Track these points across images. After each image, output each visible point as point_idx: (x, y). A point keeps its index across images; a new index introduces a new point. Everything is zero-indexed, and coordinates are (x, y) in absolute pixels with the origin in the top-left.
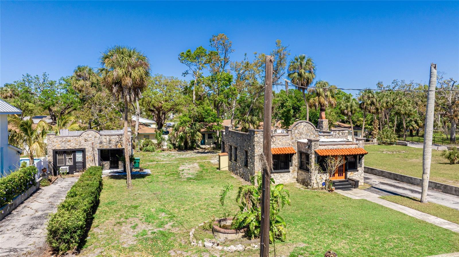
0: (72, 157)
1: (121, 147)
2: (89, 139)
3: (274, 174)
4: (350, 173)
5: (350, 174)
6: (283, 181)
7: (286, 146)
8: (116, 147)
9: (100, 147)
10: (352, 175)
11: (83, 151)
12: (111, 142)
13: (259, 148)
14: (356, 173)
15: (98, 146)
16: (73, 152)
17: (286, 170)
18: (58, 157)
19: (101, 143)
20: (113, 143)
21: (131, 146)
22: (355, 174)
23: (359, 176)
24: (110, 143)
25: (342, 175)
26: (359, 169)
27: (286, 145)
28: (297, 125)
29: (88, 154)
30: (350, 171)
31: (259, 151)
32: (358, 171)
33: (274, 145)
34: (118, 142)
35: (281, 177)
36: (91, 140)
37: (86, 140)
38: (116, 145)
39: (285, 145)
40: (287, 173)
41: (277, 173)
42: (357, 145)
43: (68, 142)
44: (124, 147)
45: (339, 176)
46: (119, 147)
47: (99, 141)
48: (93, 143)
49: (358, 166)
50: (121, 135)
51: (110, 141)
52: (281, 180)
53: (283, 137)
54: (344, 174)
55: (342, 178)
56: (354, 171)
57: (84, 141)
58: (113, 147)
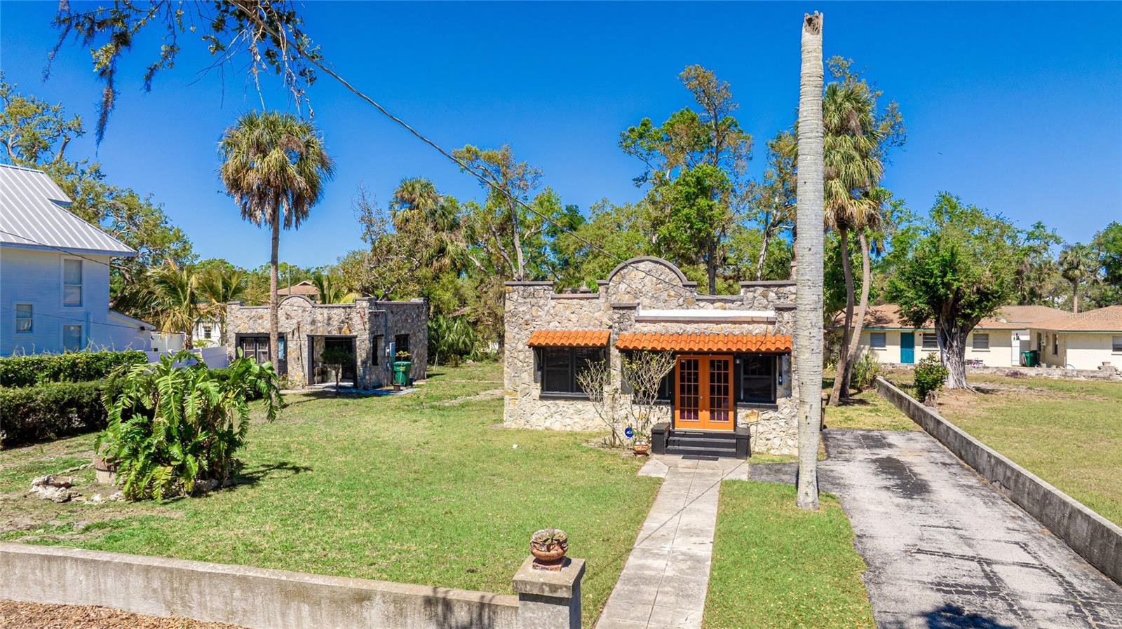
0: (266, 350)
1: (348, 333)
2: (293, 314)
3: (557, 402)
4: (749, 412)
5: (747, 416)
6: (582, 423)
7: (590, 328)
8: (340, 333)
9: (312, 330)
10: (753, 419)
11: (283, 338)
12: (331, 322)
13: (516, 330)
14: (771, 413)
15: (307, 329)
16: (267, 339)
18: (245, 350)
19: (313, 322)
20: (335, 323)
21: (367, 331)
22: (766, 416)
23: (783, 424)
24: (329, 324)
25: (726, 419)
26: (780, 401)
27: (592, 323)
28: (625, 270)
29: (292, 345)
30: (744, 406)
31: (514, 337)
32: (776, 408)
33: (558, 325)
34: (343, 322)
35: (578, 412)
36: (297, 315)
37: (288, 317)
38: (340, 329)
39: (589, 325)
41: (566, 399)
42: (770, 327)
43: (259, 319)
44: (354, 334)
45: (712, 418)
46: (346, 332)
47: (309, 320)
48: (299, 323)
49: (778, 393)
50: (350, 307)
51: (329, 319)
52: (577, 420)
53: (582, 302)
54: (731, 414)
55: (724, 427)
56: (759, 407)
57: (284, 318)
58: (335, 333)
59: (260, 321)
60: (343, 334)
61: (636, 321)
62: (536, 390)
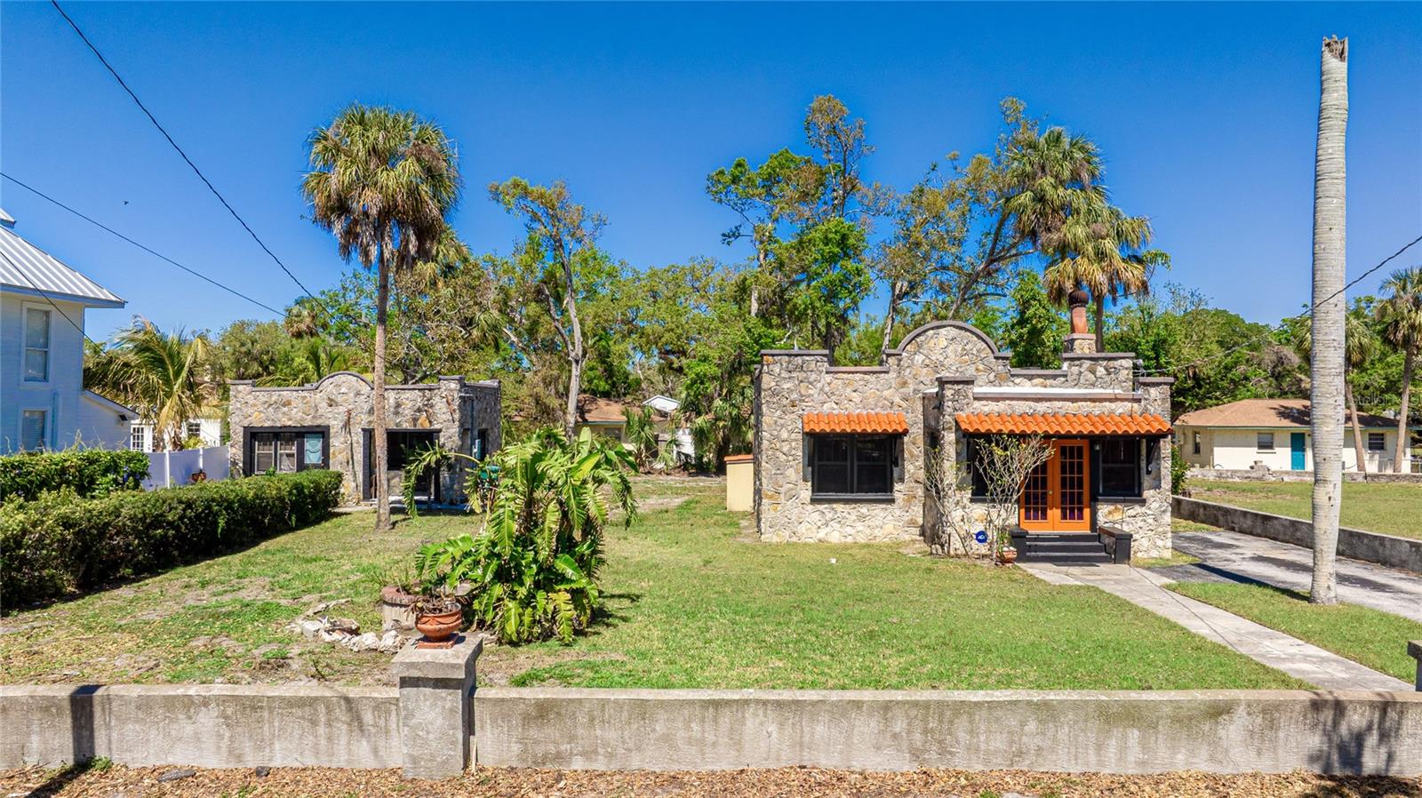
0: (294, 450)
1: (427, 426)
2: (339, 399)
3: (835, 506)
4: (1112, 507)
5: (1110, 513)
6: (868, 531)
7: (878, 410)
8: (415, 425)
9: (370, 422)
10: (1117, 516)
11: (322, 433)
12: (400, 410)
13: (779, 413)
14: (1138, 509)
15: (362, 421)
16: (297, 435)
17: (880, 496)
18: (259, 450)
19: (372, 411)
20: (406, 412)
21: (457, 423)
22: (1132, 512)
23: (1151, 521)
24: (397, 413)
25: (1081, 517)
26: (1147, 494)
27: (880, 404)
28: (922, 338)
29: (337, 443)
30: (1107, 502)
31: (776, 422)
32: (1143, 502)
33: (835, 406)
34: (419, 410)
35: (862, 518)
36: (345, 401)
37: (332, 403)
38: (415, 420)
39: (876, 405)
40: (884, 506)
41: (847, 502)
42: (1136, 405)
43: (284, 405)
44: (437, 427)
45: (1064, 517)
46: (423, 424)
47: (366, 407)
48: (349, 412)
49: (1145, 484)
50: (430, 390)
51: (398, 405)
52: (861, 528)
53: (867, 377)
54: (1087, 512)
55: (1081, 527)
56: (1125, 501)
57: (326, 405)
58: (407, 426)
59: (285, 409)
60: (419, 427)
61: (975, 399)
62: (806, 492)
